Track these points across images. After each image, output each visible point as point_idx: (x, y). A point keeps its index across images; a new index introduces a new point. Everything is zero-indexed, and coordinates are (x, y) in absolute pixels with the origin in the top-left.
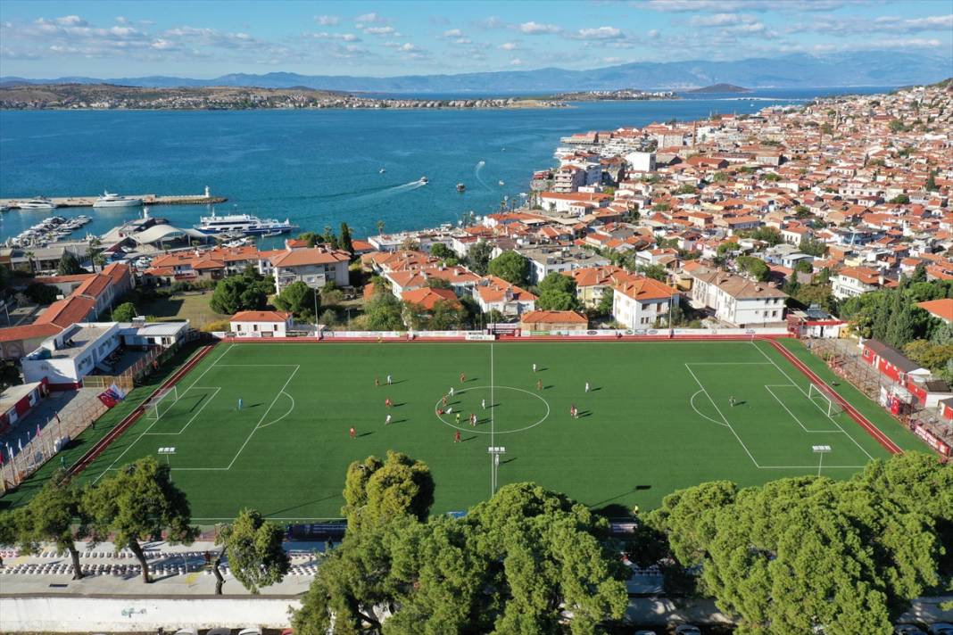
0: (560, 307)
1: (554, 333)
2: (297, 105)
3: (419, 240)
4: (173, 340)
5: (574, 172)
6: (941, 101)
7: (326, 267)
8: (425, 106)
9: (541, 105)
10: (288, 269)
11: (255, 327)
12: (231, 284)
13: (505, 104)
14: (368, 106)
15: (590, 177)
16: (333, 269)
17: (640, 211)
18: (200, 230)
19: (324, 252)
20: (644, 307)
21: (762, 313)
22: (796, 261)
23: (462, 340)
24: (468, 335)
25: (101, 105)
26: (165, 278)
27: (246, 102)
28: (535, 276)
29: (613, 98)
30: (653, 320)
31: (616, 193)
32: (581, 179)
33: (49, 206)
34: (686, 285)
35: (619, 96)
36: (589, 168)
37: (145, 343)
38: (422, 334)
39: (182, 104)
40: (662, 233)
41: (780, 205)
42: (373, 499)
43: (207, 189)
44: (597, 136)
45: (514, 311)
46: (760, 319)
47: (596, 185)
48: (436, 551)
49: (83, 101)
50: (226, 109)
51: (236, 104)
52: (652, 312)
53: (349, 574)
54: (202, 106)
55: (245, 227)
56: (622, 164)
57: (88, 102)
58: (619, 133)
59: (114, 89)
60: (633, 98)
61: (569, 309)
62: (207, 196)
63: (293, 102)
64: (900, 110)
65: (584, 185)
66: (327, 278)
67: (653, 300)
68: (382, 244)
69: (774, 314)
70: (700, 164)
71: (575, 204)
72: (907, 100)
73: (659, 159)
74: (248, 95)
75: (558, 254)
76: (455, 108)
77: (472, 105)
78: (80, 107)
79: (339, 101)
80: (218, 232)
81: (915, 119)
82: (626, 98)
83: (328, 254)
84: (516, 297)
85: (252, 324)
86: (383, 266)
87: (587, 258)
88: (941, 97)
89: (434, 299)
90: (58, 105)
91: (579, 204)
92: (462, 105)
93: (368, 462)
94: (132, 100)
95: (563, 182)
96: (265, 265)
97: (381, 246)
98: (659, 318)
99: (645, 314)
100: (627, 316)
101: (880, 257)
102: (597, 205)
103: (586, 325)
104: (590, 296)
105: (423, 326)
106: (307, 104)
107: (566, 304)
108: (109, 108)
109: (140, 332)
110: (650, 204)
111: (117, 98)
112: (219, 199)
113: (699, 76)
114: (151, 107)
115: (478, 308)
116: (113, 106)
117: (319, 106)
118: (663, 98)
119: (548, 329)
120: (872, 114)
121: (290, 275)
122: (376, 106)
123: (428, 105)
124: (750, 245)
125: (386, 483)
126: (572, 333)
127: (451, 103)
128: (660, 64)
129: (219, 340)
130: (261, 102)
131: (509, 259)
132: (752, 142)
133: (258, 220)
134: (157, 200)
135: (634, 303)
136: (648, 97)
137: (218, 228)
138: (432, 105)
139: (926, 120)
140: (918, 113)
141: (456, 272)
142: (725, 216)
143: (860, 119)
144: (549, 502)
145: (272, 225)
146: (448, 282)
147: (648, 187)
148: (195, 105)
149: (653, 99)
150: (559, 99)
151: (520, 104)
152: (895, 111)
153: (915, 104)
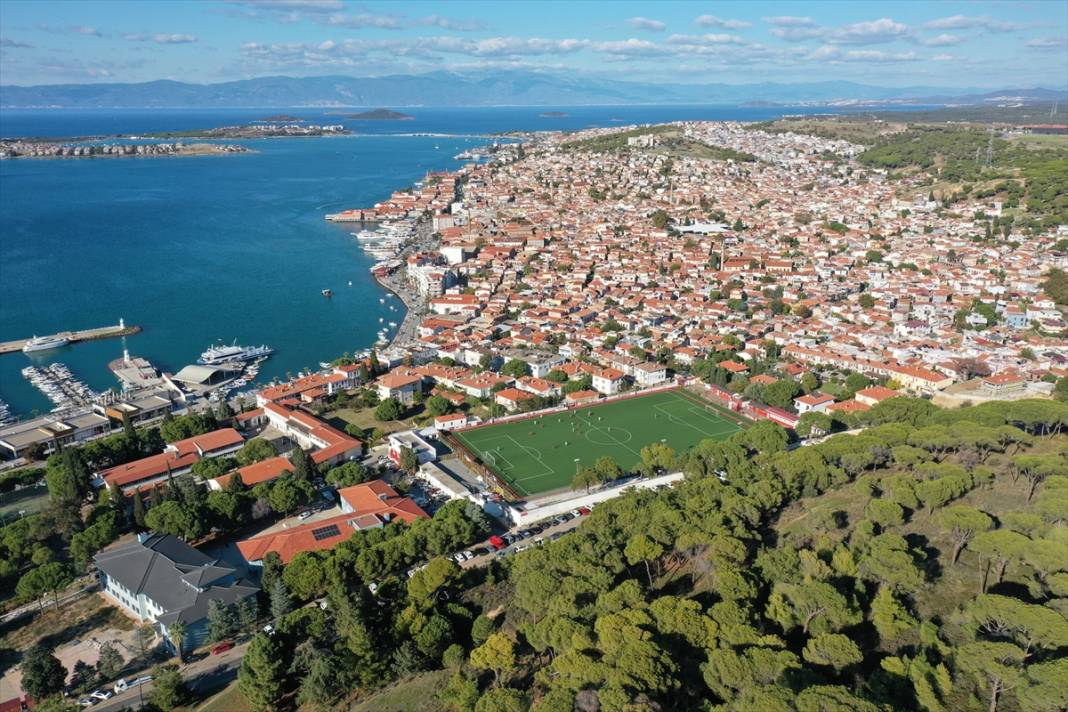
3: (410, 353)
4: (438, 435)
5: (441, 279)
6: (616, 168)
7: (413, 384)
10: (395, 389)
13: (175, 149)
16: (416, 384)
20: (613, 382)
21: (658, 377)
24: (556, 409)
29: (283, 135)
31: (475, 292)
32: (444, 282)
35: (288, 131)
36: (445, 273)
37: (426, 439)
43: (121, 321)
44: (363, 214)
45: (554, 394)
47: (458, 287)
52: (616, 384)
55: (239, 356)
56: (440, 257)
58: (379, 209)
60: (305, 134)
62: (122, 327)
64: (590, 176)
65: (446, 288)
68: (390, 360)
69: (663, 376)
70: (497, 253)
71: (460, 308)
75: (534, 356)
80: (225, 363)
82: (296, 134)
84: (553, 386)
87: (551, 356)
88: (616, 164)
95: (435, 287)
98: (618, 386)
100: (603, 388)
102: (478, 306)
103: (598, 396)
110: (509, 302)
113: (343, 92)
118: (334, 133)
119: (584, 400)
123: (76, 152)
127: (105, 149)
129: (449, 432)
131: (519, 364)
132: (503, 219)
134: (79, 336)
135: (608, 382)
136: (319, 133)
140: (604, 180)
149: (326, 136)
150: (221, 135)
151: (192, 149)
152: (586, 177)
153: (599, 170)
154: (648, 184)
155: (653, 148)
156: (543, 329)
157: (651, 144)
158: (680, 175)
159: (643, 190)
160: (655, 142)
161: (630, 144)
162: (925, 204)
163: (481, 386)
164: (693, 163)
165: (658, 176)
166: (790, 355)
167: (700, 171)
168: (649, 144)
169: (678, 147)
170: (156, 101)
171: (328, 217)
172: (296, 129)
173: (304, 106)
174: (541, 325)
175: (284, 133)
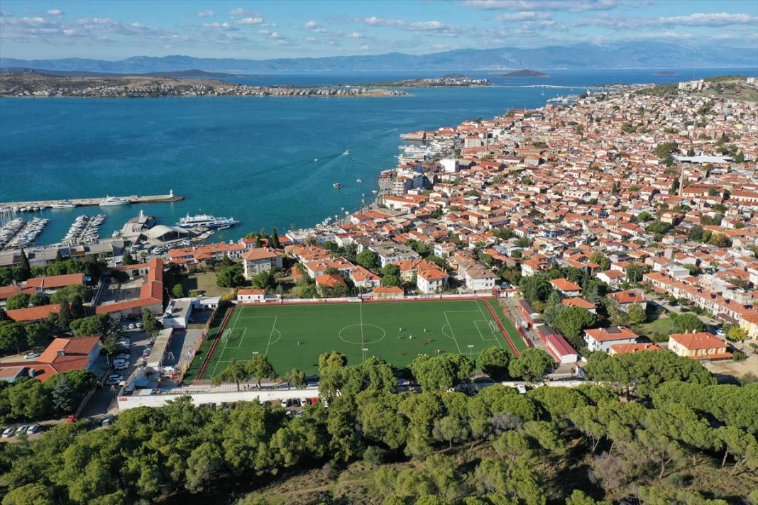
0: (391, 284)
1: (388, 298)
2: (199, 93)
3: (315, 236)
4: (217, 306)
5: (405, 181)
6: (658, 108)
7: (272, 259)
8: (298, 94)
9: (387, 93)
10: (251, 261)
11: (249, 298)
12: (228, 272)
13: (360, 92)
14: (255, 94)
15: (415, 183)
16: (275, 260)
17: (443, 209)
18: (181, 227)
19: (270, 251)
20: (431, 283)
21: (485, 285)
22: (513, 251)
23: (347, 302)
24: (349, 300)
25: (42, 93)
26: (181, 265)
27: (159, 91)
28: (380, 263)
30: (435, 289)
31: (431, 194)
32: (410, 185)
33: (71, 206)
34: (455, 267)
35: (446, 83)
36: (415, 177)
37: (204, 307)
38: (328, 299)
39: (108, 93)
40: (452, 229)
41: (523, 207)
42: (330, 366)
43: (171, 192)
44: (425, 134)
45: (370, 285)
46: (484, 287)
47: (418, 189)
48: (353, 373)
49: (26, 89)
50: (143, 97)
51: (150, 93)
52: (434, 285)
53: (332, 379)
54: (124, 95)
55: (208, 224)
56: (438, 167)
57: (31, 91)
58: (440, 132)
59: (50, 79)
60: (457, 85)
61: (395, 285)
62: (171, 196)
63: (195, 90)
64: (632, 114)
65: (410, 189)
66: (272, 265)
67: (435, 280)
68: (296, 239)
69: (491, 285)
70: (487, 167)
71: (405, 206)
72: (637, 106)
73: (462, 162)
74: (159, 84)
75: (392, 250)
76: (322, 96)
77: (335, 93)
78: (25, 95)
79: (231, 89)
80: (191, 227)
81: (640, 121)
82: (451, 85)
83: (272, 252)
84: (371, 278)
85: (248, 296)
86: (300, 257)
87: (407, 252)
88: (659, 104)
89: (332, 281)
90: (7, 94)
91: (407, 206)
92: (327, 94)
93: (326, 354)
94: (66, 89)
95: (398, 188)
96: (231, 253)
97: (294, 240)
98: (438, 287)
99: (431, 286)
100: (423, 287)
101: (555, 249)
102: (418, 205)
103: (403, 293)
104: (406, 275)
105: (328, 295)
106: (206, 93)
107: (394, 283)
108: (49, 96)
109: (202, 302)
110: (449, 204)
111: (53, 87)
112: (179, 198)
113: (510, 60)
114: (83, 95)
115: (353, 284)
116: (51, 95)
117: (216, 94)
118: (478, 84)
119: (386, 295)
120: (613, 117)
121: (253, 264)
122: (261, 94)
123: (301, 94)
124: (493, 241)
125: (334, 360)
126: (397, 298)
127: (318, 92)
128: (480, 51)
129: (235, 304)
130: (170, 90)
131: (367, 254)
132: (527, 143)
133: (214, 219)
134: (140, 199)
135: (426, 281)
136: (468, 84)
137: (192, 225)
138: (304, 94)
139: (646, 122)
140: (642, 117)
141: (340, 263)
142: (490, 216)
143: (605, 120)
144: (380, 362)
145: (223, 222)
146: (337, 269)
147: (450, 190)
148: (118, 93)
149: (472, 86)
150: (401, 85)
151: (371, 93)
152: (628, 114)
153: (642, 109)
154: (682, 121)
155: (701, 91)
157: (700, 88)
158: (717, 114)
159: (674, 126)
160: (703, 86)
161: (680, 87)
164: (734, 104)
165: (695, 115)
166: (651, 282)
167: (740, 111)
168: (697, 88)
169: (726, 91)
170: (387, 66)
171: (402, 135)
172: (453, 81)
173: (482, 69)
175: (443, 84)
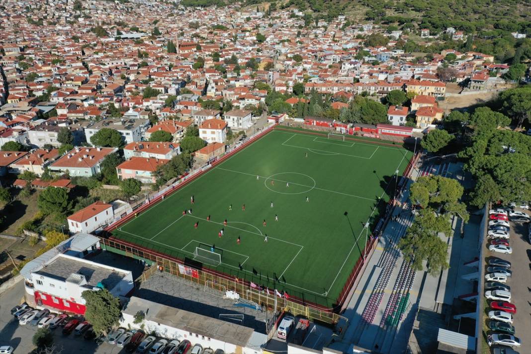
84: (174, 147)
85: (93, 218)
100: (213, 139)
103: (224, 146)
154: (70, 16)
156: (86, 104)
162: (256, 14)
163: (85, 164)
165: (74, 10)
174: (82, 101)
